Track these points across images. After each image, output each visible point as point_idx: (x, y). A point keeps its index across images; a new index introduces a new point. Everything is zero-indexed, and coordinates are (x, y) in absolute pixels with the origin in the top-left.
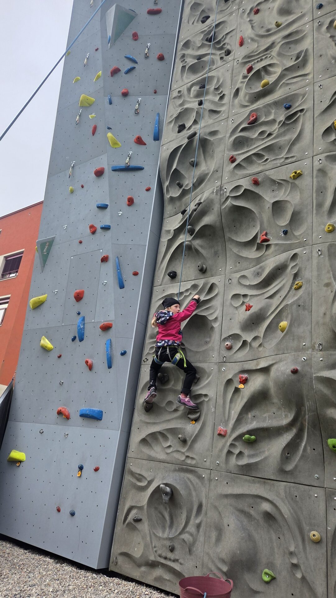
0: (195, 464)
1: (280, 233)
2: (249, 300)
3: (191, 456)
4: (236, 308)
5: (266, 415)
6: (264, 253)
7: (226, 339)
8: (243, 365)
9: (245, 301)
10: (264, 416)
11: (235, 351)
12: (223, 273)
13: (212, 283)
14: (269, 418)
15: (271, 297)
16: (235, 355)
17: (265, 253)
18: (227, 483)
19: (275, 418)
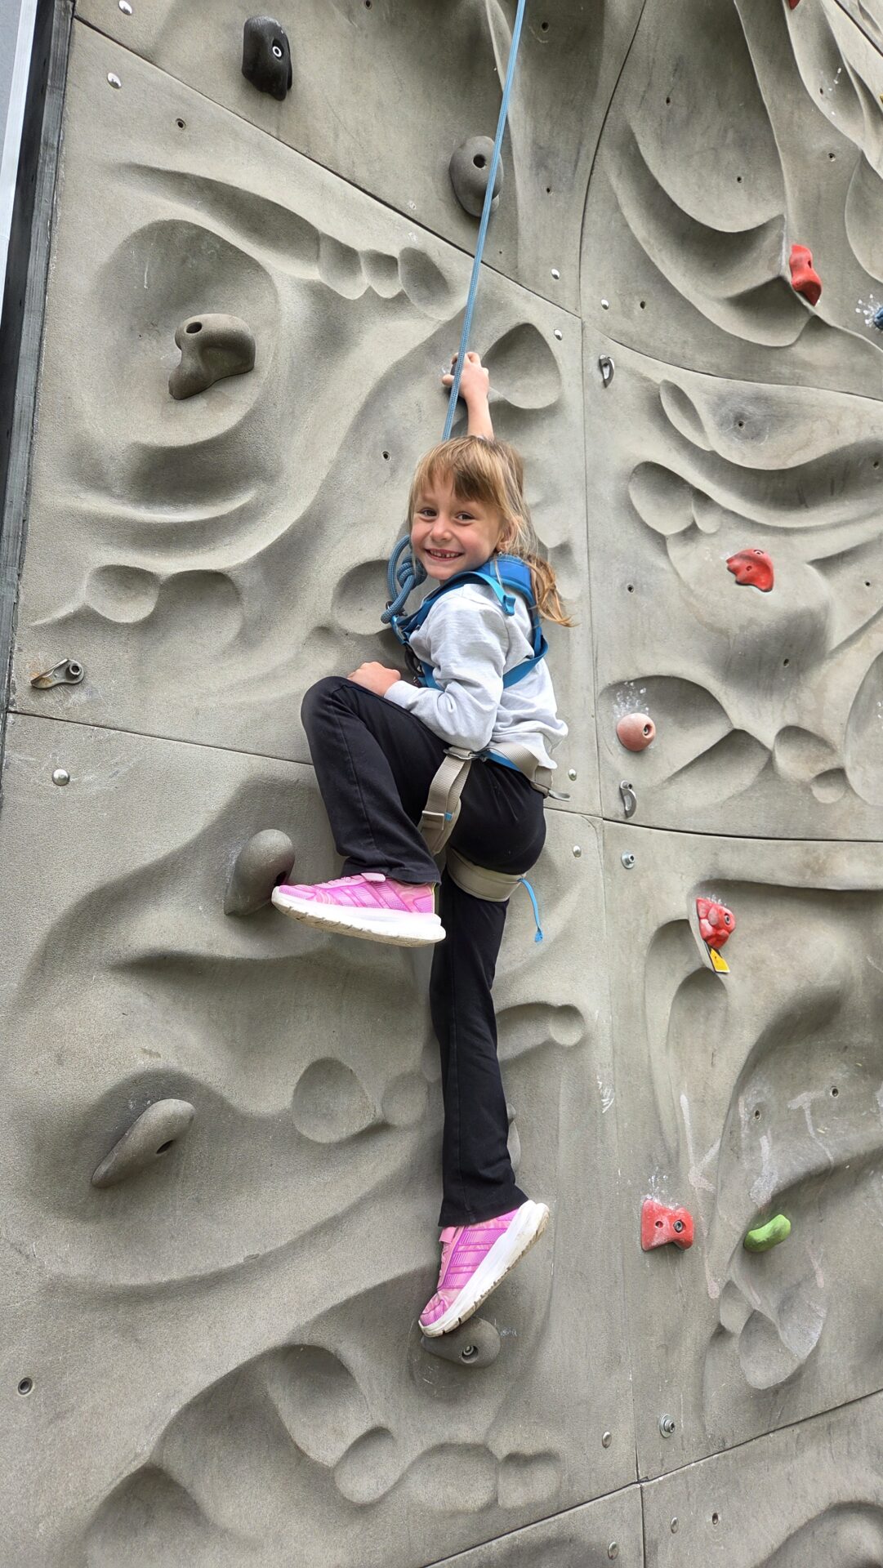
0: (557, 1494)
1: (858, 306)
2: (719, 530)
3: (528, 1449)
4: (660, 540)
5: (803, 1100)
6: (790, 346)
7: (620, 689)
8: (716, 854)
9: (700, 526)
10: (795, 1107)
11: (669, 773)
12: (567, 297)
13: (522, 321)
14: (812, 1113)
15: (825, 564)
16: (673, 791)
17: (793, 349)
18: (715, 1517)
19: (841, 1111)
